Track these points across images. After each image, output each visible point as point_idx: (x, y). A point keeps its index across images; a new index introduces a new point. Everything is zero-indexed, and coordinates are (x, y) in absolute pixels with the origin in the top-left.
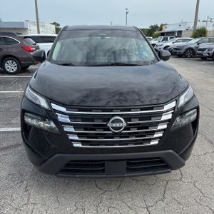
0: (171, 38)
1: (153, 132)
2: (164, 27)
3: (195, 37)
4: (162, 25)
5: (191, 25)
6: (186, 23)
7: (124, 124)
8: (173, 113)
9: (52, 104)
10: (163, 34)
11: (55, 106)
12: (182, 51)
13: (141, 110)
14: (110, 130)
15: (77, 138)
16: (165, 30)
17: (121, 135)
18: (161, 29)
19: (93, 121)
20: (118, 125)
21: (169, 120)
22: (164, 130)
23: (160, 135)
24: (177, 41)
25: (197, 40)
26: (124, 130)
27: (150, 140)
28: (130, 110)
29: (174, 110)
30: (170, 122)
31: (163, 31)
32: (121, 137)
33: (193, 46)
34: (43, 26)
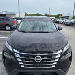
0: (65, 19)
1: (53, 62)
2: (62, 15)
3: (73, 19)
4: (62, 14)
5: (72, 15)
6: (70, 13)
7: (41, 59)
8: (61, 55)
9: (14, 49)
10: (62, 17)
11: (15, 50)
12: (69, 24)
13: (48, 53)
14: (35, 61)
15: (22, 64)
16: (63, 16)
17: (40, 63)
18: (61, 15)
19: (29, 57)
20: (38, 59)
21: (59, 58)
22: (57, 61)
23: (56, 63)
24: (67, 20)
25: (74, 20)
26: (41, 61)
27: (51, 65)
28: (43, 53)
29: (61, 53)
30: (60, 58)
31: (62, 16)
32: (40, 64)
33: (72, 22)
34: (21, 14)
